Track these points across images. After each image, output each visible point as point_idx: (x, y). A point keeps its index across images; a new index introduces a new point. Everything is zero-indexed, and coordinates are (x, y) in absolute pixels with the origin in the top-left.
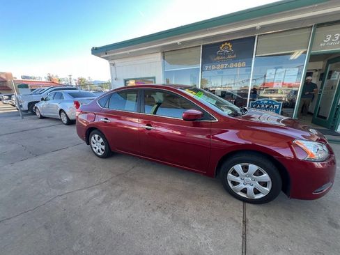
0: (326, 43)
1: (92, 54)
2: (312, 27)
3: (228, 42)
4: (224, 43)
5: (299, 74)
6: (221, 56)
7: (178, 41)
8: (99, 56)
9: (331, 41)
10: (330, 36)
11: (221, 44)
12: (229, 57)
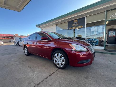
0: (112, 17)
1: (36, 27)
2: (105, 12)
3: (76, 20)
4: (75, 20)
5: (103, 28)
6: (74, 24)
7: (59, 21)
8: (38, 27)
9: (114, 16)
10: (113, 14)
11: (74, 20)
12: (77, 24)
